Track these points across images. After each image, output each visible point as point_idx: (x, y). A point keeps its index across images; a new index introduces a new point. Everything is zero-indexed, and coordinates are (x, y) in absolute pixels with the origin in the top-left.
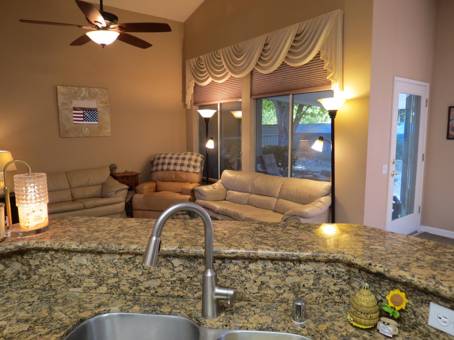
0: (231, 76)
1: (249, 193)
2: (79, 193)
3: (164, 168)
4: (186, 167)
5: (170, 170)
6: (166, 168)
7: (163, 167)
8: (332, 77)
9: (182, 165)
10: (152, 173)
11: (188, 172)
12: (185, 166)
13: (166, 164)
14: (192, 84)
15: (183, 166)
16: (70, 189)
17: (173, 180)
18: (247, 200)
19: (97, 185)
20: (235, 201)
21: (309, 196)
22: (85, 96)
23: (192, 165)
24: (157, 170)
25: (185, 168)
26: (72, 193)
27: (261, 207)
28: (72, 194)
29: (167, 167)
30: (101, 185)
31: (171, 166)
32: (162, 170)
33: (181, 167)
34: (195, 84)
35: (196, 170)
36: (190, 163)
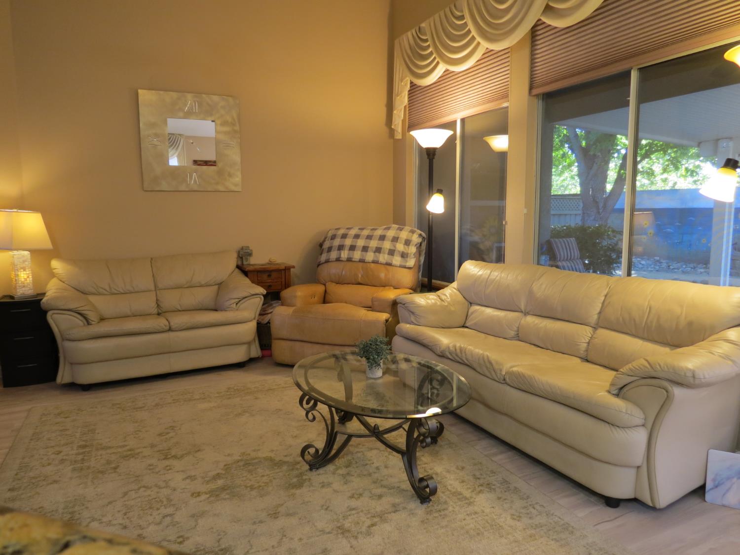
0: (487, 48)
1: (522, 312)
2: (170, 300)
3: (342, 255)
4: (386, 256)
5: (353, 260)
6: (346, 256)
7: (340, 255)
9: (378, 250)
10: (319, 265)
11: (390, 264)
12: (384, 253)
13: (347, 248)
14: (406, 85)
15: (380, 252)
16: (155, 290)
17: (360, 280)
18: (516, 329)
19: (207, 285)
20: (488, 330)
22: (192, 109)
23: (399, 251)
24: (327, 261)
25: (383, 258)
26: (158, 298)
27: (550, 348)
28: (157, 300)
29: (348, 255)
30: (217, 286)
31: (355, 252)
32: (338, 260)
33: (377, 254)
34: (411, 83)
35: (407, 261)
36: (395, 247)
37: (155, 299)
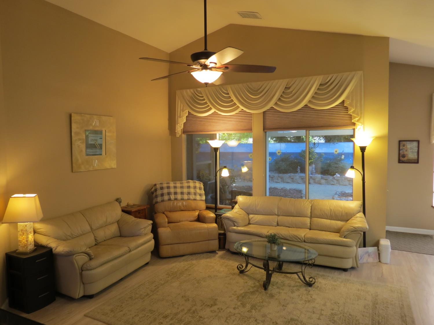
0: (243, 110)
1: (276, 215)
3: (171, 198)
4: (193, 196)
5: (178, 199)
6: (173, 198)
7: (170, 197)
8: (358, 121)
9: (189, 193)
11: (195, 200)
12: (192, 195)
13: (173, 194)
14: (186, 113)
15: (190, 194)
16: (92, 231)
17: (182, 209)
18: (276, 222)
19: (113, 223)
20: (258, 223)
21: (346, 213)
22: (96, 125)
23: (198, 193)
24: (163, 201)
25: (192, 197)
26: (95, 236)
27: (294, 227)
28: (95, 237)
29: (174, 197)
30: (116, 223)
31: (178, 195)
32: (170, 200)
33: (189, 195)
34: (189, 113)
35: (202, 197)
36: (196, 191)
37: (94, 237)
